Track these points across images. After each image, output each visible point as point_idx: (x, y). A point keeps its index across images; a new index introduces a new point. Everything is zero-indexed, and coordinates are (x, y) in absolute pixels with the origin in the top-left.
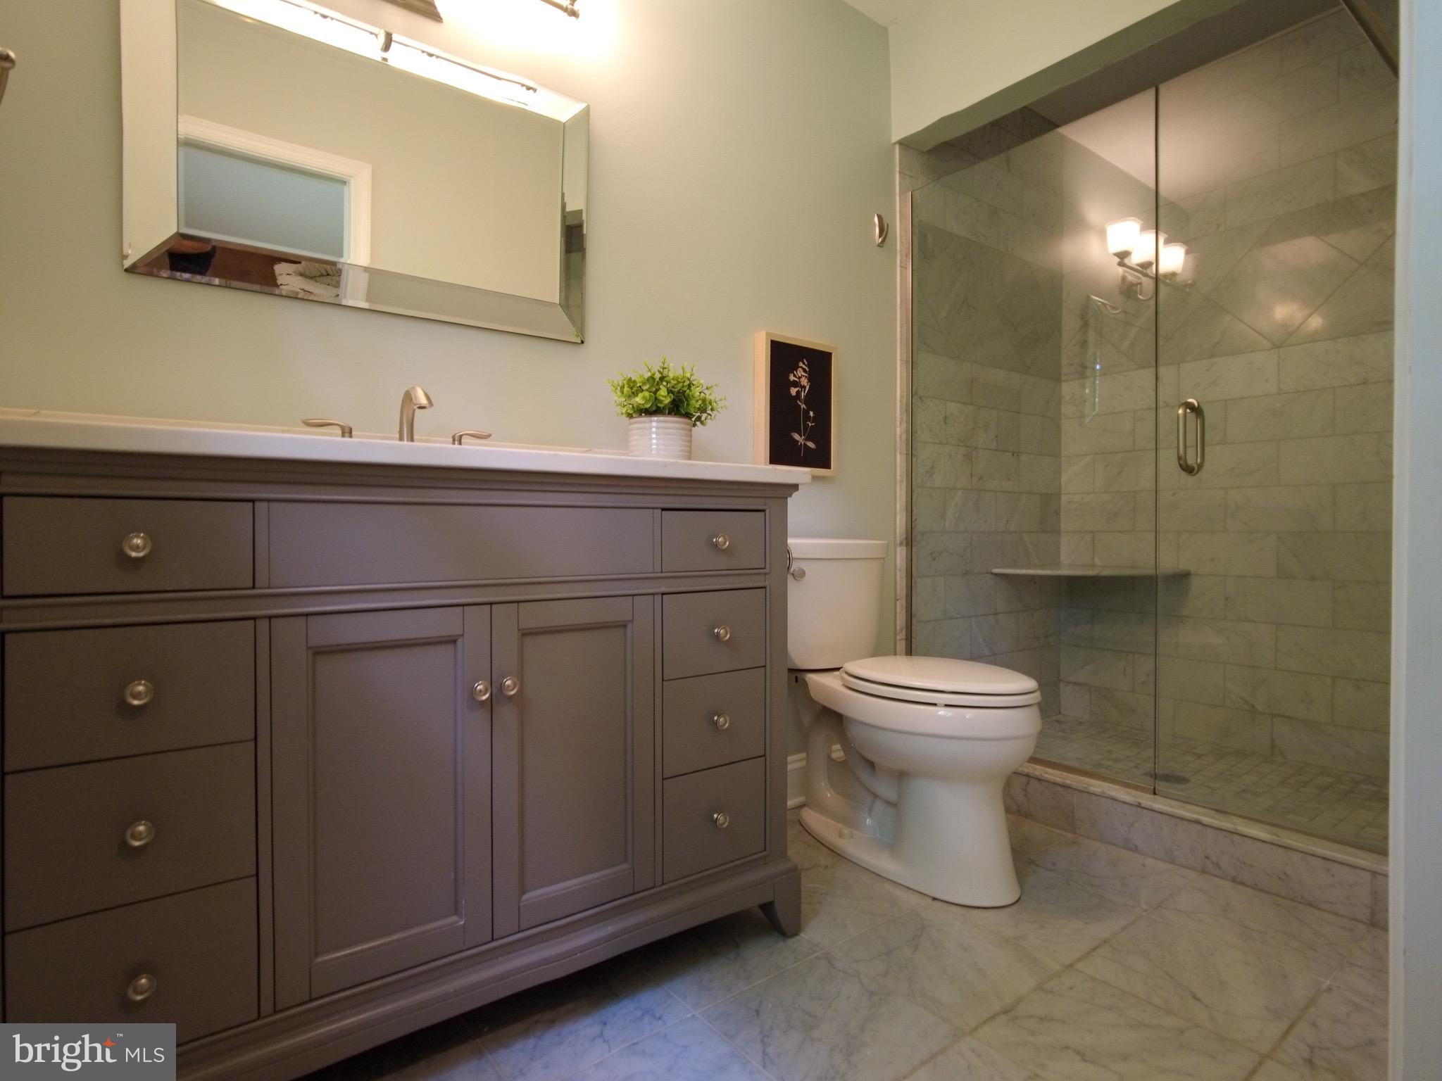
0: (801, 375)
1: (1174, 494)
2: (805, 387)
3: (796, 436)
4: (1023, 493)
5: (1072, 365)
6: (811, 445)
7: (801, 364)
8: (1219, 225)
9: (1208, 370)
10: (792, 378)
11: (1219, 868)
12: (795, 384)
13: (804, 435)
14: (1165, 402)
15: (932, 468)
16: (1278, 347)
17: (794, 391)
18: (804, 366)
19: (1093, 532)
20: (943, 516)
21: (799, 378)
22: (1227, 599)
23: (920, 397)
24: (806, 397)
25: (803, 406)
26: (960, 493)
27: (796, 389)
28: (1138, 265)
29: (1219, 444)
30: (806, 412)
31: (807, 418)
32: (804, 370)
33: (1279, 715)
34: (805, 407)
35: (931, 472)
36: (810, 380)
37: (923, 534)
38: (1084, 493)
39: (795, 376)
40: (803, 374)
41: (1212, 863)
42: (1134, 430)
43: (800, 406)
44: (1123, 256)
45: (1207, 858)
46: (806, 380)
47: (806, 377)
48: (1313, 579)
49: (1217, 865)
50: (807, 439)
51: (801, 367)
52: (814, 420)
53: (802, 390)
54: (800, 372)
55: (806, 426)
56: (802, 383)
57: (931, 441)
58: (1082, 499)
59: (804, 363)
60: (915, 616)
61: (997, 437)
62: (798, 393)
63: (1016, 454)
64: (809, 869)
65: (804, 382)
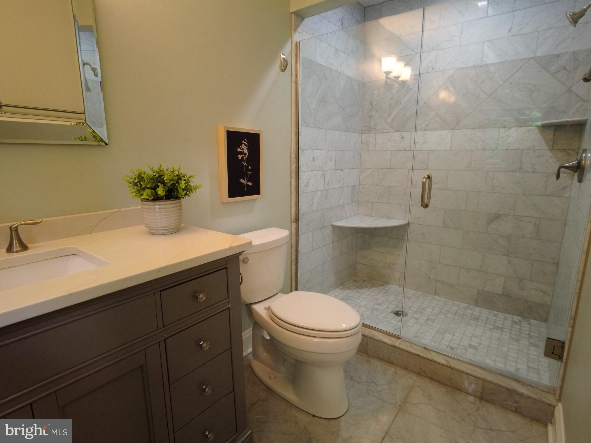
0: (244, 148)
1: (405, 189)
2: (246, 154)
3: (242, 181)
4: (345, 187)
5: (366, 126)
6: (250, 184)
7: (244, 142)
8: (433, 69)
9: (423, 136)
10: (239, 150)
11: (425, 373)
12: (241, 153)
13: (246, 180)
14: (404, 148)
15: (308, 183)
16: (453, 129)
17: (240, 157)
18: (245, 143)
19: (372, 202)
20: (312, 205)
21: (243, 149)
22: (423, 234)
23: (302, 150)
24: (247, 159)
25: (245, 164)
26: (319, 192)
27: (241, 156)
28: (393, 77)
29: (425, 169)
30: (247, 167)
31: (248, 170)
32: (245, 145)
33: (439, 281)
34: (246, 165)
35: (307, 185)
36: (248, 150)
37: (303, 215)
38: (369, 185)
39: (240, 149)
40: (245, 147)
41: (423, 371)
42: (391, 159)
43: (244, 164)
44: (388, 73)
45: (421, 369)
46: (247, 150)
47: (246, 148)
48: (456, 229)
49: (425, 372)
50: (248, 181)
51: (244, 143)
52: (251, 170)
53: (244, 156)
54: (243, 146)
55: (247, 174)
56: (245, 152)
57: (307, 170)
58: (368, 187)
59: (245, 141)
60: (300, 253)
61: (335, 163)
62: (243, 158)
63: (343, 170)
64: (256, 403)
65: (246, 151)
